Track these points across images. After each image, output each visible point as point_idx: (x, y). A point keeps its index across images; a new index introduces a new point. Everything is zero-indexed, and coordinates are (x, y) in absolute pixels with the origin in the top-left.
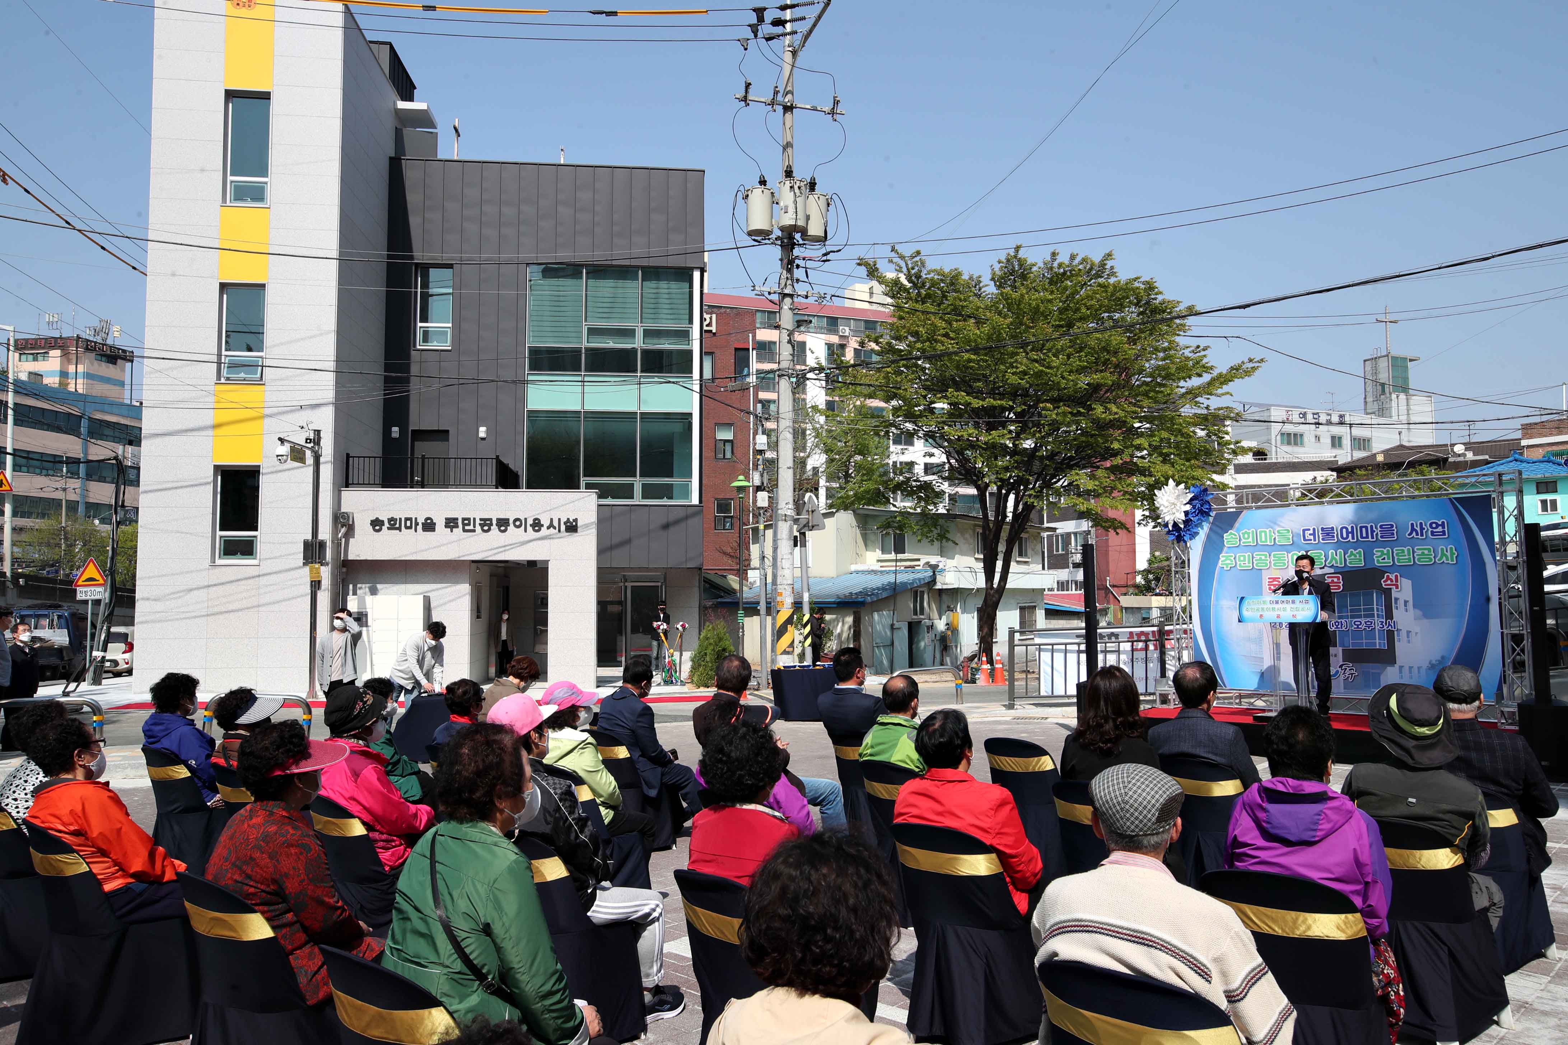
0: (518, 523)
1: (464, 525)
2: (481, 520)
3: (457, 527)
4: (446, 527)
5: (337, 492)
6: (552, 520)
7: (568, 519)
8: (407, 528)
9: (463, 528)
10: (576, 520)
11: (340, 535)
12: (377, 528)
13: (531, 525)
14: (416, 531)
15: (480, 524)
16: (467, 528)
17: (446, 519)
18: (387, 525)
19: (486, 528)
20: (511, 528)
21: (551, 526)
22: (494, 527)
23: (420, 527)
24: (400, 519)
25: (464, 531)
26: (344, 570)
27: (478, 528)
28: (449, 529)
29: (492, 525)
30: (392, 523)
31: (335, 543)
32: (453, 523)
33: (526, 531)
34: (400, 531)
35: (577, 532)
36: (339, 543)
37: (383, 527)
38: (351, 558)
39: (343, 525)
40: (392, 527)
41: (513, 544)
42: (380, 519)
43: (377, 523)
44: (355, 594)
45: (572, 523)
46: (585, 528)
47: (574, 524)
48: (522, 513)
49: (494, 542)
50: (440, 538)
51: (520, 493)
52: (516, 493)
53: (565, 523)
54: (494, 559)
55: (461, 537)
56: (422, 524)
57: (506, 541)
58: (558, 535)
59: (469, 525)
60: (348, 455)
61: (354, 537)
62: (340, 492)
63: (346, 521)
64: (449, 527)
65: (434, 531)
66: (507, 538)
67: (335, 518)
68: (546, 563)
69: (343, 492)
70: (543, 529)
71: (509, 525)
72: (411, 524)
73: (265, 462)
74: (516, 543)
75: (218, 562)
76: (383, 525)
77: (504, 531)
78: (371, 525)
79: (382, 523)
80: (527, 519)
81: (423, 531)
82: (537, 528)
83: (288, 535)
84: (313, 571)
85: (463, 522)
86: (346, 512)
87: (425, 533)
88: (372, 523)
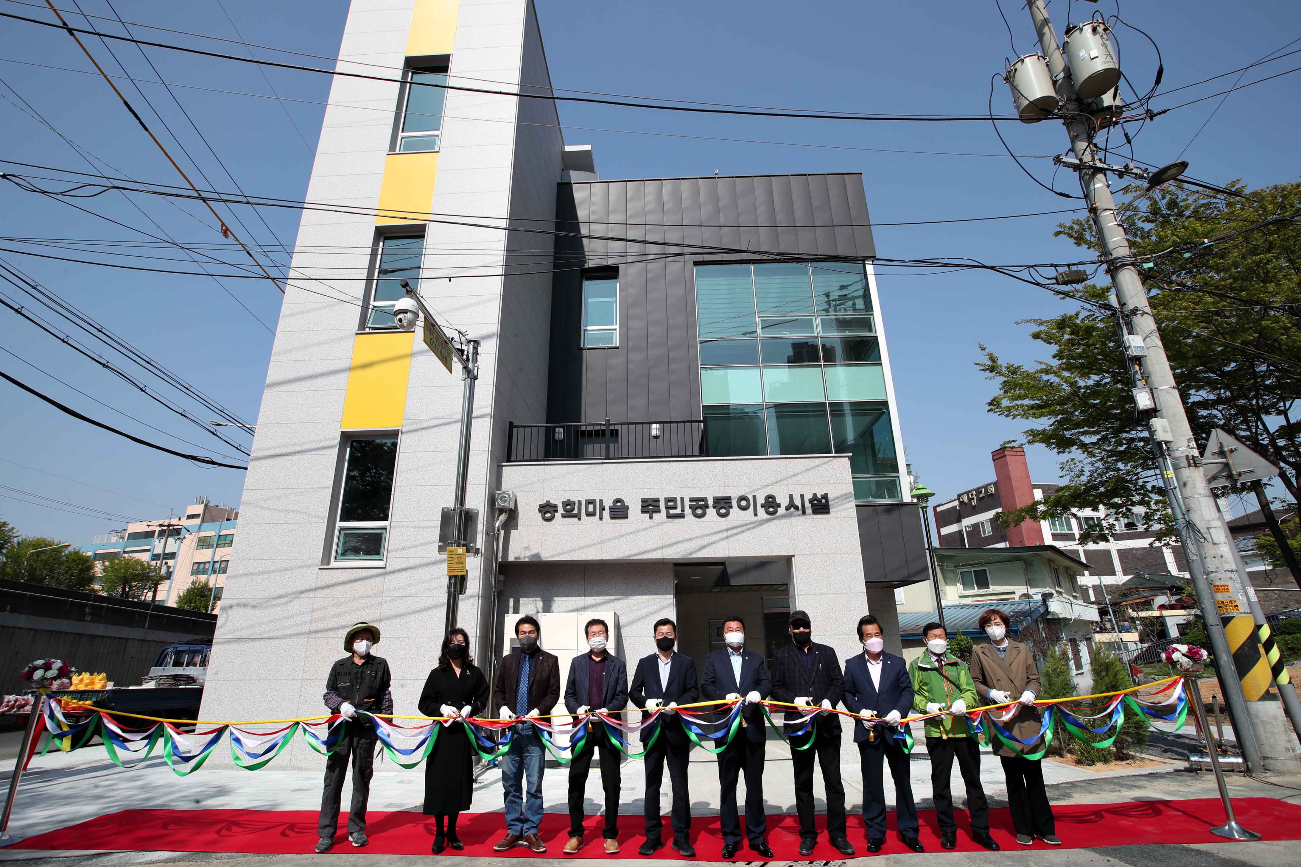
0: (744, 503)
1: (668, 508)
2: (691, 500)
3: (659, 511)
4: (643, 512)
5: (495, 469)
6: (791, 497)
7: (815, 495)
8: (589, 514)
9: (668, 513)
10: (825, 497)
11: (497, 524)
12: (548, 515)
13: (762, 506)
14: (601, 519)
15: (691, 507)
16: (672, 512)
17: (644, 501)
18: (561, 510)
19: (699, 511)
20: (735, 510)
21: (791, 506)
22: (711, 512)
23: (606, 513)
24: (580, 502)
25: (669, 516)
26: (502, 578)
27: (688, 511)
28: (647, 515)
29: (707, 506)
30: (568, 507)
31: (491, 535)
32: (652, 506)
33: (756, 515)
34: (580, 519)
35: (828, 513)
36: (496, 535)
37: (556, 514)
38: (511, 558)
39: (502, 511)
40: (568, 514)
41: (739, 533)
42: (553, 502)
43: (547, 509)
44: (516, 611)
45: (820, 501)
46: (840, 508)
47: (823, 501)
48: (747, 490)
49: (712, 531)
50: (632, 529)
51: (744, 461)
52: (737, 462)
53: (811, 501)
54: (713, 556)
55: (664, 525)
56: (610, 508)
57: (727, 530)
58: (803, 517)
59: (675, 508)
60: (511, 424)
61: (517, 529)
62: (500, 467)
63: (506, 505)
64: (647, 512)
65: (627, 518)
66: (729, 526)
67: (492, 500)
68: (788, 560)
69: (504, 468)
70: (781, 511)
71: (731, 507)
72: (595, 508)
73: (406, 425)
74: (743, 531)
75: (334, 564)
76: (557, 511)
77: (725, 515)
78: (540, 511)
79: (555, 509)
80: (754, 497)
81: (612, 518)
82: (771, 510)
83: (427, 524)
84: (456, 560)
85: (666, 504)
86: (507, 494)
87: (613, 521)
88: (542, 509)
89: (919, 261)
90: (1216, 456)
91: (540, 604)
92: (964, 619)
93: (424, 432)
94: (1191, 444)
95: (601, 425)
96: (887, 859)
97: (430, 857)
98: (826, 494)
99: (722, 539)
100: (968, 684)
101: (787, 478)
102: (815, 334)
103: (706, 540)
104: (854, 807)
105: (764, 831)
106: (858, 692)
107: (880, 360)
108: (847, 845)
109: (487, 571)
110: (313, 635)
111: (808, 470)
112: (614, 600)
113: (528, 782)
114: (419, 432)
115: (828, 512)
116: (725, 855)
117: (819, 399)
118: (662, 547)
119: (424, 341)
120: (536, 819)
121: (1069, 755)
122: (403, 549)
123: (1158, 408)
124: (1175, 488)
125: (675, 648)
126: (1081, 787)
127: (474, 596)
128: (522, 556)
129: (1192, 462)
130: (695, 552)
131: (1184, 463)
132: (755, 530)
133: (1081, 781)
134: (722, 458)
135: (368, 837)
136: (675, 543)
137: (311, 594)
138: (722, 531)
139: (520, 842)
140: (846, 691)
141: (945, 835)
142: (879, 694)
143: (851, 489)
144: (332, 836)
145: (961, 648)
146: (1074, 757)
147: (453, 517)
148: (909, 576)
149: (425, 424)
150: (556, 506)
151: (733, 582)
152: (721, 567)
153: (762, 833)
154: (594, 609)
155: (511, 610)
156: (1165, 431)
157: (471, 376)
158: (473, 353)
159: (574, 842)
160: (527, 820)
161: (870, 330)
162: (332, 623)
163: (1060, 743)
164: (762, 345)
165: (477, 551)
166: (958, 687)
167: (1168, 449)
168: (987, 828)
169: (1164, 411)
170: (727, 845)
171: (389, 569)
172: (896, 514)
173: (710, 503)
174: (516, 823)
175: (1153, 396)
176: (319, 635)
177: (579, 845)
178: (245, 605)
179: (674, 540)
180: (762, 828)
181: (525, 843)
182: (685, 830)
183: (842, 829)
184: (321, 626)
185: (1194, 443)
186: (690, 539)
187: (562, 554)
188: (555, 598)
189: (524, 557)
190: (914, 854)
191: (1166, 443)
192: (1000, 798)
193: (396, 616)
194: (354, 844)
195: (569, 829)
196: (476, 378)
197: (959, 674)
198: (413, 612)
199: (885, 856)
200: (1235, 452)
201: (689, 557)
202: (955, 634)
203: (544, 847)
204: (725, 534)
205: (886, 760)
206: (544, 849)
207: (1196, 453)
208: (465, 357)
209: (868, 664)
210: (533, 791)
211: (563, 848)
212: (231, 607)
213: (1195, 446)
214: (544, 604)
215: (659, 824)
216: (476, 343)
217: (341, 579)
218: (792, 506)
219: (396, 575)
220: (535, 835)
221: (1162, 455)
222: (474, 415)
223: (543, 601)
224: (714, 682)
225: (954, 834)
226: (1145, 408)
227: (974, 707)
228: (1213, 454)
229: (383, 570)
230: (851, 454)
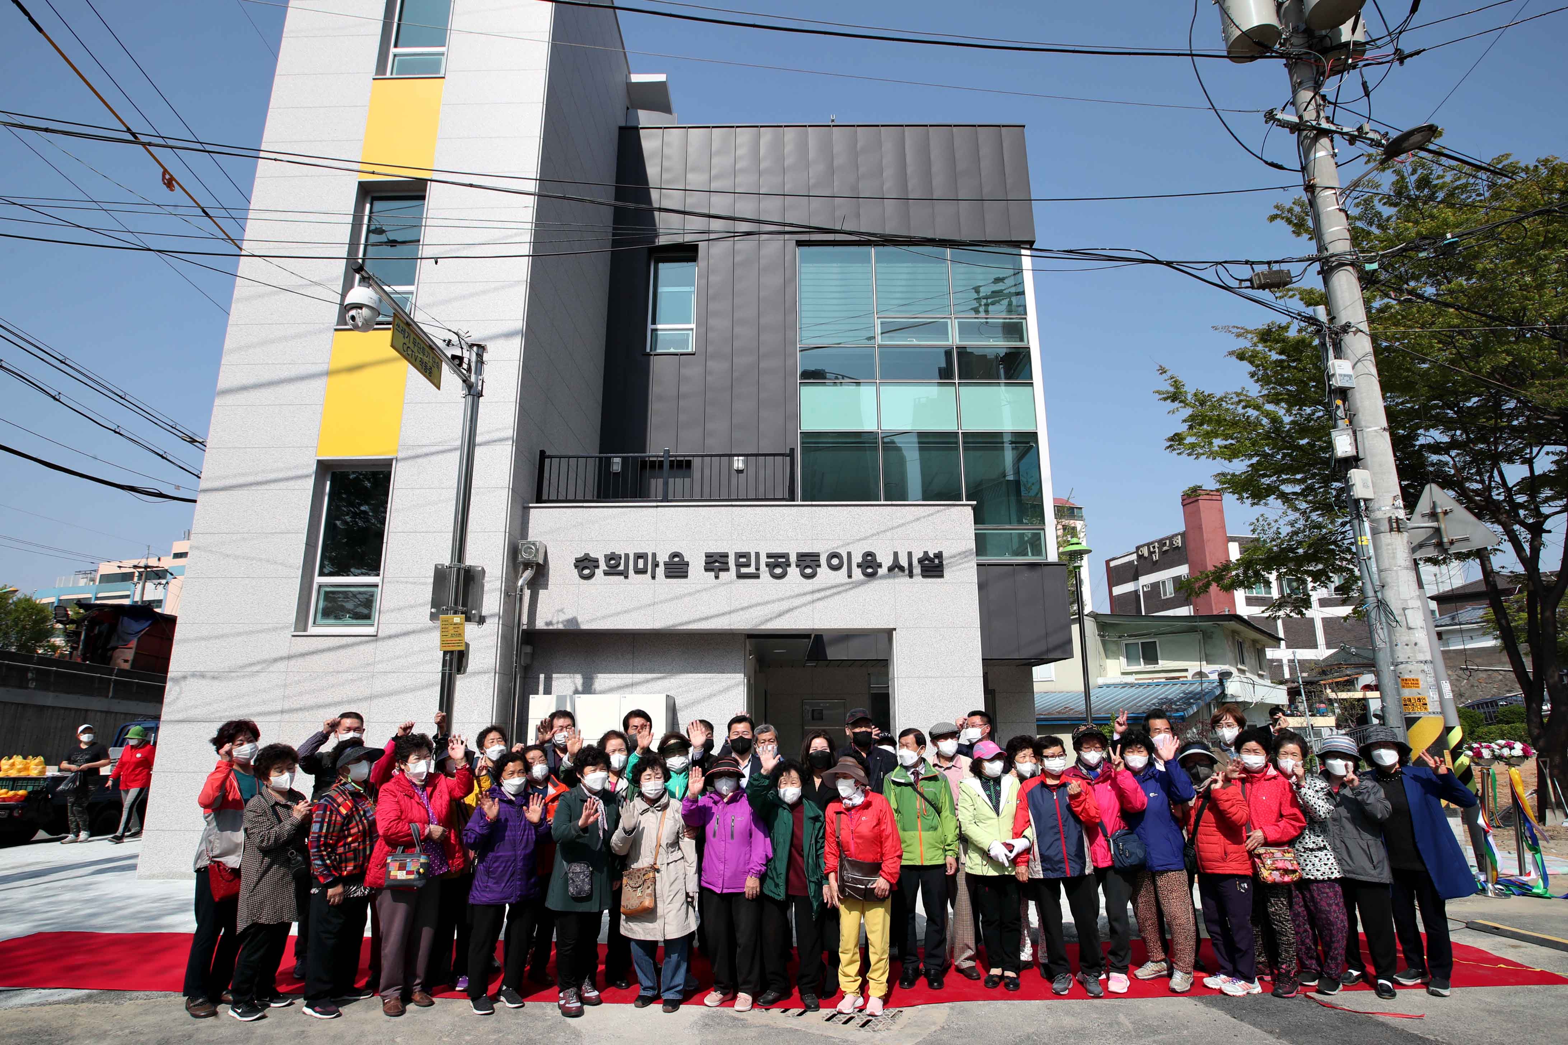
0: (835, 561)
1: (739, 566)
2: (769, 556)
3: (728, 570)
4: (706, 570)
5: (519, 511)
6: (896, 554)
7: (926, 553)
8: (638, 572)
9: (738, 571)
10: (939, 555)
11: (520, 583)
12: (586, 572)
14: (653, 577)
15: (767, 565)
16: (744, 570)
17: (708, 556)
18: (603, 566)
19: (778, 571)
20: (823, 571)
22: (793, 571)
23: (660, 571)
24: (627, 556)
25: (740, 576)
26: (526, 649)
27: (764, 570)
28: (712, 574)
29: (788, 564)
30: (612, 562)
31: (511, 596)
32: (719, 562)
33: (850, 576)
34: (626, 577)
35: (942, 576)
36: (518, 596)
37: (597, 571)
38: (539, 625)
39: (527, 565)
40: (612, 571)
41: (827, 597)
42: (593, 555)
43: (586, 563)
44: (547, 691)
45: (931, 560)
46: (955, 570)
47: (937, 561)
48: (841, 544)
49: (792, 595)
50: (694, 591)
52: (829, 508)
53: (920, 561)
54: (794, 627)
55: (733, 587)
56: (666, 564)
57: (812, 593)
58: (910, 581)
59: (748, 566)
60: (542, 452)
61: (547, 589)
62: (526, 509)
63: (533, 558)
64: (712, 570)
65: (686, 577)
66: (815, 589)
67: (514, 552)
68: (889, 633)
69: (532, 510)
70: (882, 571)
71: (819, 566)
72: (646, 564)
73: (402, 452)
74: (833, 595)
75: (312, 630)
76: (597, 567)
77: (812, 576)
78: (576, 567)
79: (595, 564)
80: (849, 554)
81: (667, 577)
82: (870, 570)
84: (452, 632)
85: (736, 560)
86: (534, 544)
87: (668, 580)
88: (578, 564)
89: (1071, 251)
90: (1426, 518)
91: (579, 682)
93: (425, 462)
94: (1396, 503)
95: (658, 456)
96: (950, 1008)
98: (941, 553)
99: (805, 605)
101: (892, 531)
102: (950, 343)
103: (785, 607)
107: (1032, 379)
109: (506, 643)
111: (918, 521)
114: (419, 463)
117: (951, 427)
118: (729, 613)
119: (392, 346)
122: (396, 610)
123: (1361, 455)
124: (1370, 558)
127: (489, 673)
128: (552, 623)
129: (1394, 525)
130: (770, 621)
131: (1385, 526)
132: (847, 594)
134: (810, 503)
136: (746, 609)
137: (283, 665)
138: (804, 595)
143: (972, 545)
147: (450, 575)
149: (427, 452)
150: (596, 561)
151: (831, 656)
155: (540, 689)
156: (1365, 486)
157: (474, 393)
158: (477, 362)
161: (1022, 340)
162: (310, 702)
164: (880, 354)
165: (485, 619)
167: (1367, 508)
169: (1369, 460)
171: (381, 636)
172: (1036, 577)
173: (793, 559)
175: (1356, 440)
176: (294, 718)
178: (202, 676)
179: (744, 604)
184: (296, 705)
185: (1401, 502)
186: (765, 604)
188: (598, 674)
189: (557, 624)
191: (1365, 500)
193: (390, 696)
196: (480, 395)
198: (412, 691)
199: (948, 1004)
200: (1450, 515)
201: (763, 627)
204: (810, 599)
207: (1401, 514)
208: (465, 366)
212: (185, 678)
213: (1402, 506)
214: (585, 683)
216: (482, 348)
217: (320, 648)
218: (896, 566)
219: (390, 644)
221: (1359, 516)
223: (582, 676)
226: (1344, 455)
228: (1423, 516)
229: (373, 638)
230: (975, 503)
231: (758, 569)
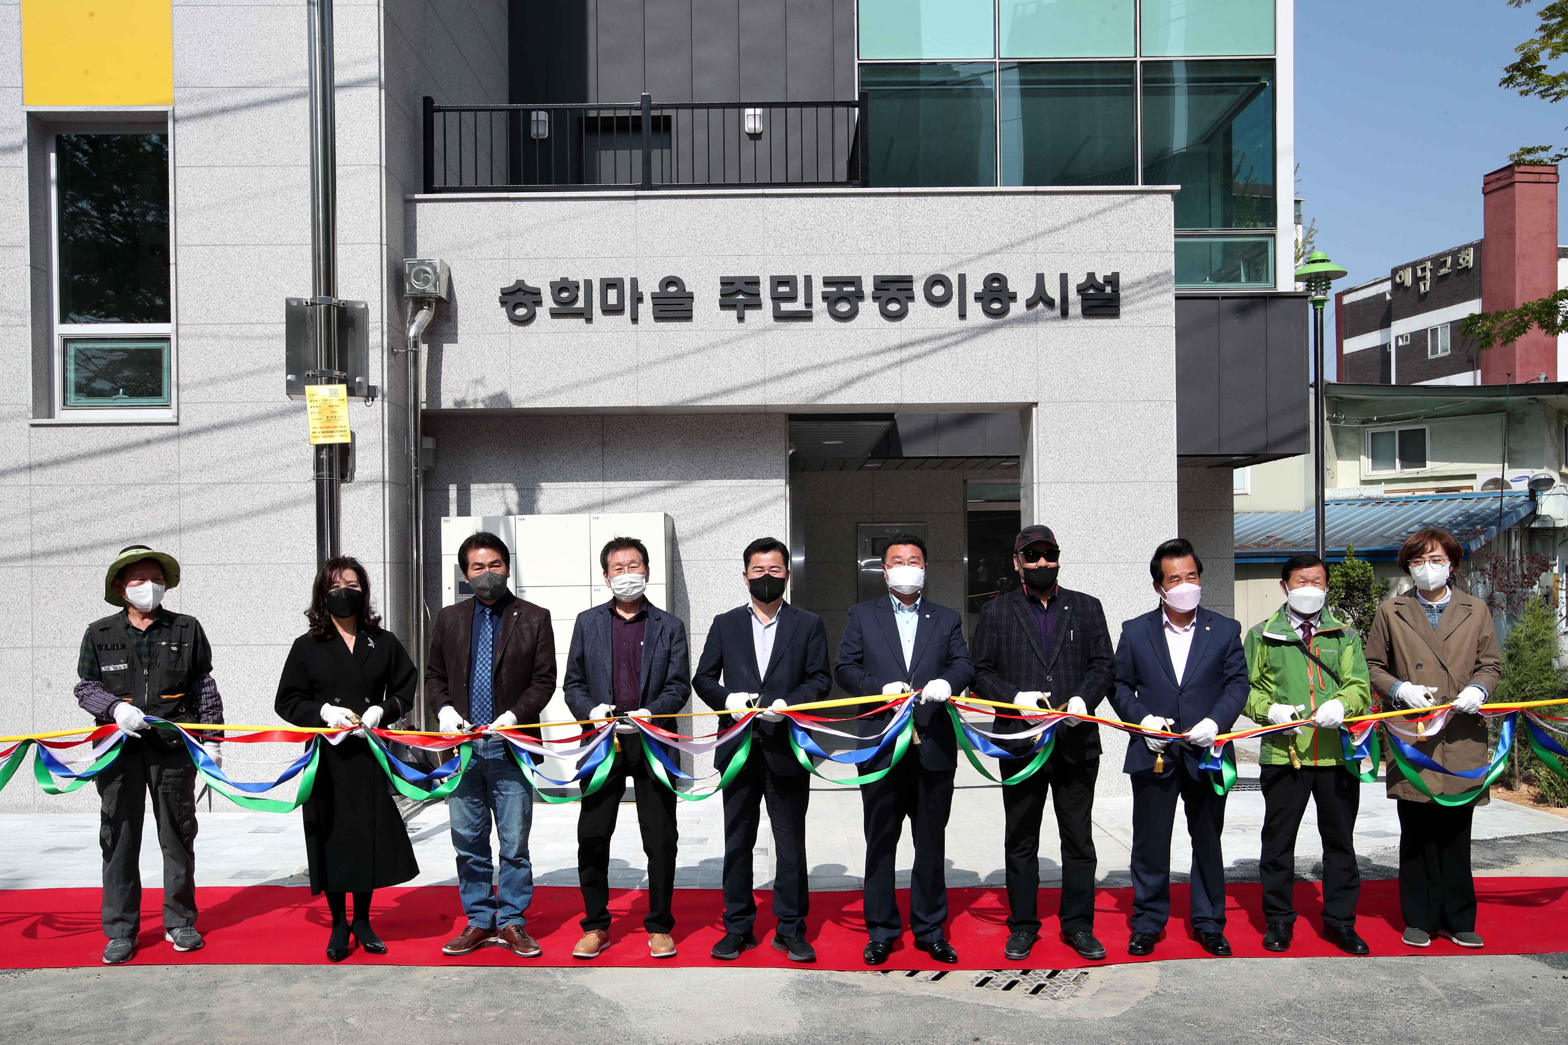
0: (938, 291)
1: (777, 299)
2: (828, 282)
3: (758, 306)
4: (723, 306)
5: (399, 208)
6: (1040, 278)
7: (1091, 276)
8: (608, 310)
9: (776, 308)
10: (1113, 280)
11: (412, 332)
12: (521, 312)
13: (978, 298)
14: (635, 320)
15: (825, 297)
16: (786, 307)
17: (726, 282)
18: (548, 301)
19: (843, 307)
20: (919, 306)
21: (1040, 297)
22: (869, 308)
23: (646, 308)
24: (588, 284)
25: (781, 317)
26: (429, 443)
27: (819, 305)
28: (733, 314)
29: (860, 296)
30: (565, 295)
31: (401, 354)
32: (744, 293)
33: (962, 316)
34: (589, 320)
36: (411, 355)
37: (538, 309)
38: (447, 402)
39: (420, 301)
40: (564, 309)
41: (925, 354)
42: (530, 283)
43: (519, 297)
44: (464, 510)
45: (1100, 289)
46: (1141, 305)
47: (1108, 289)
48: (948, 261)
49: (869, 348)
50: (702, 343)
51: (944, 198)
52: (929, 198)
53: (1081, 290)
54: (869, 401)
55: (768, 335)
56: (654, 297)
57: (902, 346)
58: (1063, 323)
59: (793, 298)
60: (428, 102)
61: (456, 341)
62: (409, 205)
63: (429, 288)
64: (732, 307)
65: (689, 318)
66: (906, 339)
67: (397, 277)
68: (1025, 411)
69: (419, 206)
70: (1017, 308)
71: (912, 298)
72: (621, 297)
73: (182, 101)
74: (934, 351)
75: (62, 415)
76: (539, 303)
77: (899, 316)
78: (503, 303)
79: (535, 298)
80: (962, 278)
81: (657, 319)
82: (996, 306)
83: (258, 330)
85: (773, 289)
86: (430, 264)
87: (661, 325)
88: (507, 298)
91: (512, 495)
92: (1363, 527)
93: (227, 119)
95: (630, 108)
96: (1162, 968)
97: (324, 967)
98: (1116, 275)
99: (889, 367)
100: (1355, 671)
101: (1035, 237)
103: (855, 369)
104: (1112, 875)
105: (944, 919)
106: (1139, 682)
108: (1093, 944)
109: (397, 432)
110: (41, 562)
111: (1081, 220)
112: (665, 487)
113: (502, 840)
114: (216, 120)
115: (1115, 314)
116: (869, 960)
117: (1122, 51)
118: (764, 382)
120: (520, 901)
121: (1524, 787)
122: (212, 381)
125: (787, 596)
126: (1537, 845)
127: (373, 482)
128: (470, 399)
130: (832, 392)
132: (959, 349)
133: (1538, 835)
134: (896, 190)
135: (203, 933)
136: (792, 374)
137: (22, 479)
138: (889, 350)
139: (492, 939)
140: (1118, 681)
141: (1273, 928)
142: (1182, 689)
143: (1170, 264)
144: (133, 934)
145: (1348, 583)
146: (1534, 790)
147: (313, 317)
148: (1268, 446)
149: (229, 100)
151: (908, 451)
152: (886, 424)
153: (938, 924)
154: (623, 506)
155: (453, 508)
159: (591, 939)
160: (502, 904)
162: (78, 536)
163: (1513, 765)
165: (371, 393)
166: (1335, 677)
168: (1352, 918)
170: (875, 944)
171: (185, 426)
172: (1257, 318)
173: (868, 288)
174: (483, 908)
176: (55, 561)
177: (601, 944)
179: (789, 367)
180: (940, 915)
181: (501, 941)
182: (799, 920)
183: (1088, 918)
184: (56, 541)
186: (823, 366)
187: (555, 392)
188: (543, 484)
189: (475, 401)
190: (1213, 960)
192: (1382, 863)
193: (213, 523)
194: (177, 948)
195: (582, 916)
197: (1340, 654)
198: (250, 515)
199: (1160, 963)
201: (820, 402)
202: (1342, 554)
203: (536, 948)
204: (896, 356)
205: (1180, 804)
206: (537, 952)
209: (1167, 631)
210: (511, 855)
211: (573, 950)
214: (521, 497)
215: (751, 908)
217: (84, 448)
218: (1041, 299)
219: (203, 437)
220: (518, 928)
222: (339, 77)
223: (519, 490)
224: (860, 661)
225: (1289, 927)
227: (1361, 714)
229: (174, 429)
230: (1178, 187)
231: (809, 304)
